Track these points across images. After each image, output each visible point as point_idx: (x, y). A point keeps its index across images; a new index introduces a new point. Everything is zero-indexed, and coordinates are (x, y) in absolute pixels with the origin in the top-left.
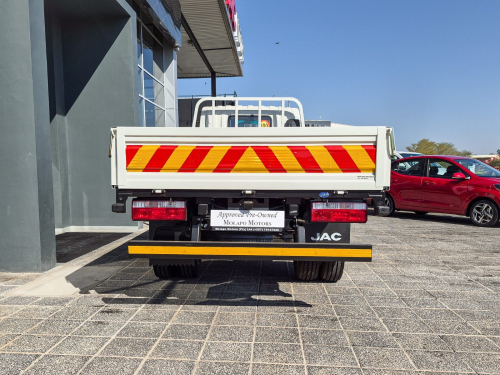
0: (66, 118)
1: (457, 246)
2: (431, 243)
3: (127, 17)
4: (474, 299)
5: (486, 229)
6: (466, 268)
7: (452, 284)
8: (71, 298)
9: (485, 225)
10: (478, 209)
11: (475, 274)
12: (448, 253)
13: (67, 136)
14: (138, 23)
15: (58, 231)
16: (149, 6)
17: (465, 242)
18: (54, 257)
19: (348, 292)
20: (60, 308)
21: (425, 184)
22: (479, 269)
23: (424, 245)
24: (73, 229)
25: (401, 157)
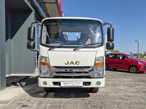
0: (12, 40)
1: (129, 80)
2: (121, 79)
3: (32, 11)
4: (141, 97)
5: (134, 74)
6: (134, 87)
7: (132, 92)
8: (10, 101)
9: (134, 73)
10: (132, 68)
11: (137, 89)
12: (127, 82)
13: (12, 46)
14: (35, 14)
15: (7, 76)
16: (38, 9)
17: (130, 78)
18: (5, 85)
19: (102, 96)
20: (6, 105)
21: (117, 61)
22: (138, 87)
23: (119, 79)
24: (12, 75)
25: (109, 54)
